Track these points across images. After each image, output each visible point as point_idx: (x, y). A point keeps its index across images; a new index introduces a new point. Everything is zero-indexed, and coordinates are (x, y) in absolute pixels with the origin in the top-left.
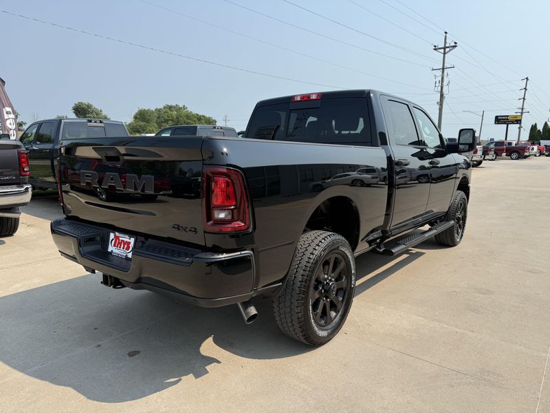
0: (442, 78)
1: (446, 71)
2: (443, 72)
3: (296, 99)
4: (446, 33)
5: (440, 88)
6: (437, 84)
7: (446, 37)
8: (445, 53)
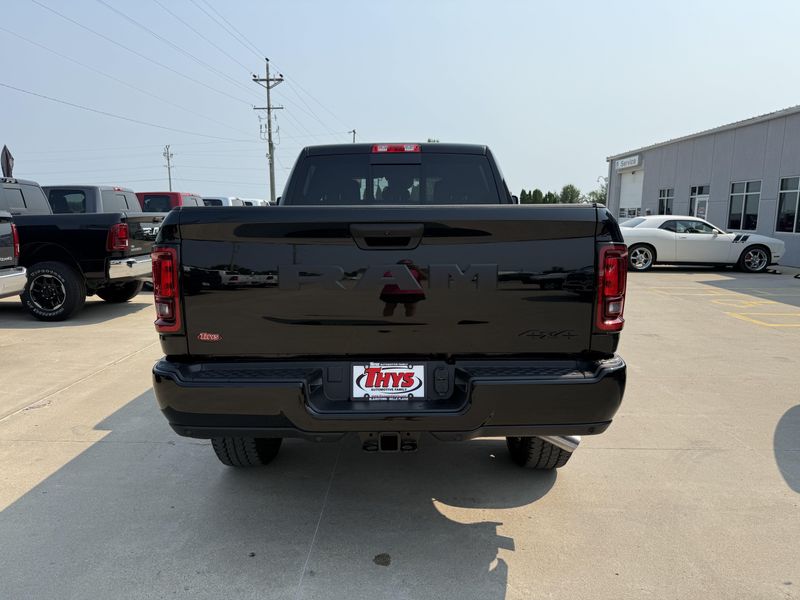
0: (269, 122)
1: (273, 112)
2: (269, 113)
3: (380, 150)
4: (267, 60)
5: (267, 134)
6: (264, 129)
7: (267, 65)
8: (268, 88)
